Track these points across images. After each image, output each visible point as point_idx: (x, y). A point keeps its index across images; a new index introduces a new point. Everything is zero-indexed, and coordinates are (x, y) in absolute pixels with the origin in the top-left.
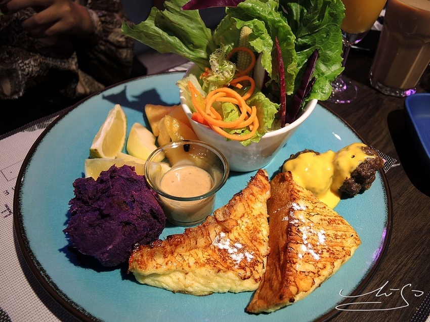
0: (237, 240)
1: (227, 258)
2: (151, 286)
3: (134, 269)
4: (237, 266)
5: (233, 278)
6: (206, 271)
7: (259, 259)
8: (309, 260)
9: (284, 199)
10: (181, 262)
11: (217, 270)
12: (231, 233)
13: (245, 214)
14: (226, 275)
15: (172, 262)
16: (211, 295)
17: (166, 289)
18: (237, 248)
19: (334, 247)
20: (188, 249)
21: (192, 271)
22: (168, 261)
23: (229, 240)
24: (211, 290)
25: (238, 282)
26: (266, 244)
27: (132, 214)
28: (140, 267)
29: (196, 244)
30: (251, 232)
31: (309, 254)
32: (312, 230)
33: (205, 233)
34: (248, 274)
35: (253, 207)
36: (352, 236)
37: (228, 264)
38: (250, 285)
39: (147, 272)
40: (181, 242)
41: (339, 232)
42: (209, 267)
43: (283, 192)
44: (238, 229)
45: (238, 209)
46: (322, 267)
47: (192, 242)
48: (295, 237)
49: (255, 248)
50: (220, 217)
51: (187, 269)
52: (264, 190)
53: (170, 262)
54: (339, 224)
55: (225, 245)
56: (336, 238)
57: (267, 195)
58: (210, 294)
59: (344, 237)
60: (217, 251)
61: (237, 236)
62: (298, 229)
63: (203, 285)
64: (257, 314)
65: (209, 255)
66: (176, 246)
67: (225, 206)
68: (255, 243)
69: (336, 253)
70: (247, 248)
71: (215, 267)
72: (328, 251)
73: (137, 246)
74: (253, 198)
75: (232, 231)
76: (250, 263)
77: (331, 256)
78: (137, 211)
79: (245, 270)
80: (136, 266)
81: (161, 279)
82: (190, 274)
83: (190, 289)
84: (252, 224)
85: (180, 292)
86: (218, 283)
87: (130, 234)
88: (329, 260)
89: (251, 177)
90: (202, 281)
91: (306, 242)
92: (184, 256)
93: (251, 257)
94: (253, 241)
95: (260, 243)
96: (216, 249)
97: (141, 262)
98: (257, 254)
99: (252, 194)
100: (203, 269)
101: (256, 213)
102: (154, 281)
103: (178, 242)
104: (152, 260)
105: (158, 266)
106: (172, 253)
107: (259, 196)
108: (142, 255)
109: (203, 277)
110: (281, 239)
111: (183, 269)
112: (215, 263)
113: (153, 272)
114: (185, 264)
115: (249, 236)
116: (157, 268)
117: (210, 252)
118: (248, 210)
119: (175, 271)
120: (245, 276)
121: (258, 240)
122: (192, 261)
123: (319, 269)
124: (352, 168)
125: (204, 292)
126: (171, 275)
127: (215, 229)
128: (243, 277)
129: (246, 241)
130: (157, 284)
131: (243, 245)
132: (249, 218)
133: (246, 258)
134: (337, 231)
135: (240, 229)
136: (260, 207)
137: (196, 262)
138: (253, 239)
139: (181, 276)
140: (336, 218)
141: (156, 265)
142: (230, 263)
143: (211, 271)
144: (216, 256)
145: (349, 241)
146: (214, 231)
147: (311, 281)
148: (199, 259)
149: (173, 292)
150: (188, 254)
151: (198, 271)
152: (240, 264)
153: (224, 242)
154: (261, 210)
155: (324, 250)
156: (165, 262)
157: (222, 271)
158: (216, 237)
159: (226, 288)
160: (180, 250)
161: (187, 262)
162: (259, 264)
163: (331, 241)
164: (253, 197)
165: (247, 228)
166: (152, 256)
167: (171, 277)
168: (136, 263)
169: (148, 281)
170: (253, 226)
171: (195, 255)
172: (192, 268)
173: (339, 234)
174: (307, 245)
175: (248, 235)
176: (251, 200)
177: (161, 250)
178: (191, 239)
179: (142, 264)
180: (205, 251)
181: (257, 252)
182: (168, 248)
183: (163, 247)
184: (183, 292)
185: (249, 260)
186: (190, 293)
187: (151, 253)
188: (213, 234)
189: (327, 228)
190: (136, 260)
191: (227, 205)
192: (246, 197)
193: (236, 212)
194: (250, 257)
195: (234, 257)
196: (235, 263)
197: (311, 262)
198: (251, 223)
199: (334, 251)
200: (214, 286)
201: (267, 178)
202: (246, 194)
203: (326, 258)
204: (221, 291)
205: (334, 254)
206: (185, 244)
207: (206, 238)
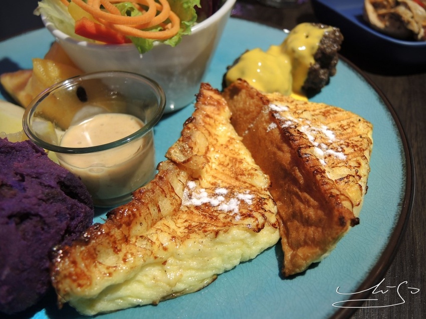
0: (215, 185)
1: (215, 214)
2: (111, 312)
3: (67, 294)
4: (238, 217)
5: (242, 237)
6: (195, 243)
7: (262, 196)
8: (336, 163)
9: (253, 108)
10: (148, 247)
11: (213, 235)
12: (202, 179)
13: (210, 147)
14: (229, 236)
15: (132, 254)
16: (216, 281)
17: (139, 306)
18: (222, 195)
19: (351, 139)
20: (149, 224)
21: (172, 255)
22: (125, 255)
23: (204, 190)
24: (214, 272)
25: (251, 241)
26: (260, 173)
27: (27, 197)
28: (80, 285)
29: (159, 211)
30: (229, 166)
31: (330, 156)
32: (313, 128)
33: (165, 188)
34: (261, 220)
35: (216, 133)
36: (360, 120)
37: (223, 220)
38: (269, 236)
39: (96, 290)
40: (134, 215)
41: (342, 122)
42: (197, 236)
43: (245, 103)
44: (209, 170)
45: (198, 141)
46: (357, 165)
47: (152, 210)
48: (301, 141)
49: (247, 185)
50: (179, 157)
51: (162, 255)
52: (221, 108)
53: (129, 256)
54: (336, 113)
55: (201, 198)
56: (345, 130)
57: (227, 113)
58: (214, 280)
59: (351, 125)
60: (196, 212)
61: (213, 181)
62: (298, 131)
63: (198, 270)
64: (303, 273)
65: (186, 221)
66: (129, 224)
67: (179, 141)
68: (244, 178)
69: (358, 144)
70: (236, 190)
71: (205, 231)
72: (348, 146)
73: (58, 250)
74: (212, 122)
75: (202, 176)
76: (253, 205)
77: (356, 149)
78: (33, 190)
79: (253, 217)
80: (70, 286)
81: (123, 292)
82: (170, 261)
83: (180, 286)
84: (226, 156)
85: (164, 299)
86: (220, 255)
87: (35, 233)
88: (356, 154)
89: (195, 95)
90: (194, 264)
91: (316, 144)
92: (149, 237)
93: (250, 196)
94: (239, 176)
95: (252, 175)
96: (192, 209)
97: (77, 274)
98: (255, 191)
99: (208, 116)
100: (190, 243)
101: (223, 140)
102: (113, 300)
103: (129, 216)
104: (96, 266)
105: (111, 270)
106: (126, 240)
107: (216, 117)
108: (74, 263)
109: (193, 256)
110: (280, 153)
111: (156, 258)
112: (202, 228)
113: (107, 284)
114: (155, 248)
115: (230, 173)
116: (110, 274)
117: (185, 216)
118: (211, 140)
119: (143, 267)
120: (257, 225)
121: (246, 173)
122: (165, 239)
123: (356, 168)
124: (313, 48)
125: (203, 280)
126: (139, 277)
127: (179, 178)
128: (255, 227)
129: (229, 181)
130: (120, 303)
131: (227, 188)
132: (216, 150)
133: (242, 201)
134: (340, 121)
135: (211, 169)
136: (224, 130)
137: (173, 237)
138: (238, 175)
139: (155, 271)
140: (328, 108)
141: (106, 271)
142: (225, 218)
143: (204, 240)
144: (197, 219)
145: (360, 127)
146: (178, 181)
147: (357, 186)
148: (174, 231)
149: (154, 304)
150: (153, 231)
151: (181, 249)
152: (241, 213)
153: (198, 196)
154: (229, 134)
155: (343, 146)
156: (121, 259)
157: (221, 232)
158: (183, 190)
159: (236, 259)
160: (137, 230)
161: (157, 243)
162: (266, 201)
163: (342, 135)
164: (211, 120)
165: (221, 164)
166: (93, 256)
167: (139, 281)
168: (68, 281)
169: (102, 306)
170: (228, 158)
171: (166, 228)
172: (171, 250)
173: (344, 123)
174: (319, 146)
175: (227, 172)
176: (210, 124)
177: (105, 240)
178: (150, 206)
179: (80, 278)
180: (177, 217)
181: (253, 189)
182: (117, 233)
183: (108, 234)
184: (169, 297)
185: (250, 202)
186: (183, 293)
187: (89, 252)
188: (178, 188)
189: (327, 122)
190: (65, 277)
191: (181, 139)
192: (201, 121)
193: (198, 146)
194: (248, 198)
195: (225, 207)
196: (231, 214)
197: (340, 165)
198: (222, 156)
199: (354, 142)
200: (217, 263)
201: (216, 91)
202: (200, 118)
203: (352, 153)
204: (229, 266)
205: (357, 146)
206: (143, 217)
207: (171, 196)
